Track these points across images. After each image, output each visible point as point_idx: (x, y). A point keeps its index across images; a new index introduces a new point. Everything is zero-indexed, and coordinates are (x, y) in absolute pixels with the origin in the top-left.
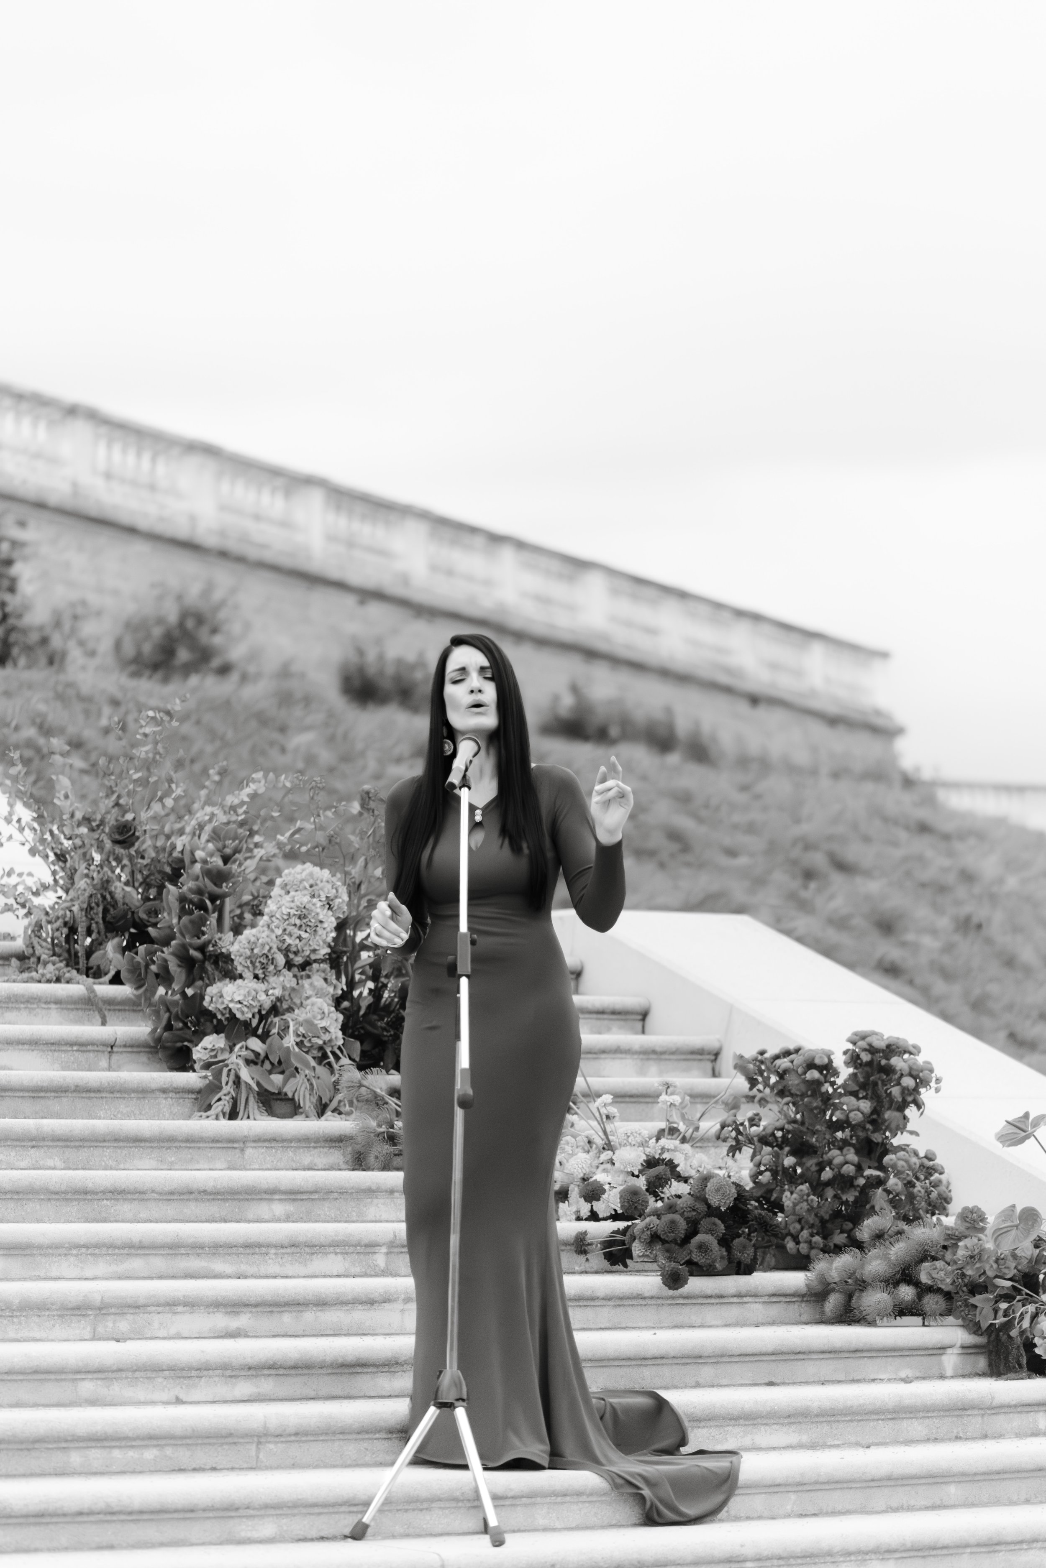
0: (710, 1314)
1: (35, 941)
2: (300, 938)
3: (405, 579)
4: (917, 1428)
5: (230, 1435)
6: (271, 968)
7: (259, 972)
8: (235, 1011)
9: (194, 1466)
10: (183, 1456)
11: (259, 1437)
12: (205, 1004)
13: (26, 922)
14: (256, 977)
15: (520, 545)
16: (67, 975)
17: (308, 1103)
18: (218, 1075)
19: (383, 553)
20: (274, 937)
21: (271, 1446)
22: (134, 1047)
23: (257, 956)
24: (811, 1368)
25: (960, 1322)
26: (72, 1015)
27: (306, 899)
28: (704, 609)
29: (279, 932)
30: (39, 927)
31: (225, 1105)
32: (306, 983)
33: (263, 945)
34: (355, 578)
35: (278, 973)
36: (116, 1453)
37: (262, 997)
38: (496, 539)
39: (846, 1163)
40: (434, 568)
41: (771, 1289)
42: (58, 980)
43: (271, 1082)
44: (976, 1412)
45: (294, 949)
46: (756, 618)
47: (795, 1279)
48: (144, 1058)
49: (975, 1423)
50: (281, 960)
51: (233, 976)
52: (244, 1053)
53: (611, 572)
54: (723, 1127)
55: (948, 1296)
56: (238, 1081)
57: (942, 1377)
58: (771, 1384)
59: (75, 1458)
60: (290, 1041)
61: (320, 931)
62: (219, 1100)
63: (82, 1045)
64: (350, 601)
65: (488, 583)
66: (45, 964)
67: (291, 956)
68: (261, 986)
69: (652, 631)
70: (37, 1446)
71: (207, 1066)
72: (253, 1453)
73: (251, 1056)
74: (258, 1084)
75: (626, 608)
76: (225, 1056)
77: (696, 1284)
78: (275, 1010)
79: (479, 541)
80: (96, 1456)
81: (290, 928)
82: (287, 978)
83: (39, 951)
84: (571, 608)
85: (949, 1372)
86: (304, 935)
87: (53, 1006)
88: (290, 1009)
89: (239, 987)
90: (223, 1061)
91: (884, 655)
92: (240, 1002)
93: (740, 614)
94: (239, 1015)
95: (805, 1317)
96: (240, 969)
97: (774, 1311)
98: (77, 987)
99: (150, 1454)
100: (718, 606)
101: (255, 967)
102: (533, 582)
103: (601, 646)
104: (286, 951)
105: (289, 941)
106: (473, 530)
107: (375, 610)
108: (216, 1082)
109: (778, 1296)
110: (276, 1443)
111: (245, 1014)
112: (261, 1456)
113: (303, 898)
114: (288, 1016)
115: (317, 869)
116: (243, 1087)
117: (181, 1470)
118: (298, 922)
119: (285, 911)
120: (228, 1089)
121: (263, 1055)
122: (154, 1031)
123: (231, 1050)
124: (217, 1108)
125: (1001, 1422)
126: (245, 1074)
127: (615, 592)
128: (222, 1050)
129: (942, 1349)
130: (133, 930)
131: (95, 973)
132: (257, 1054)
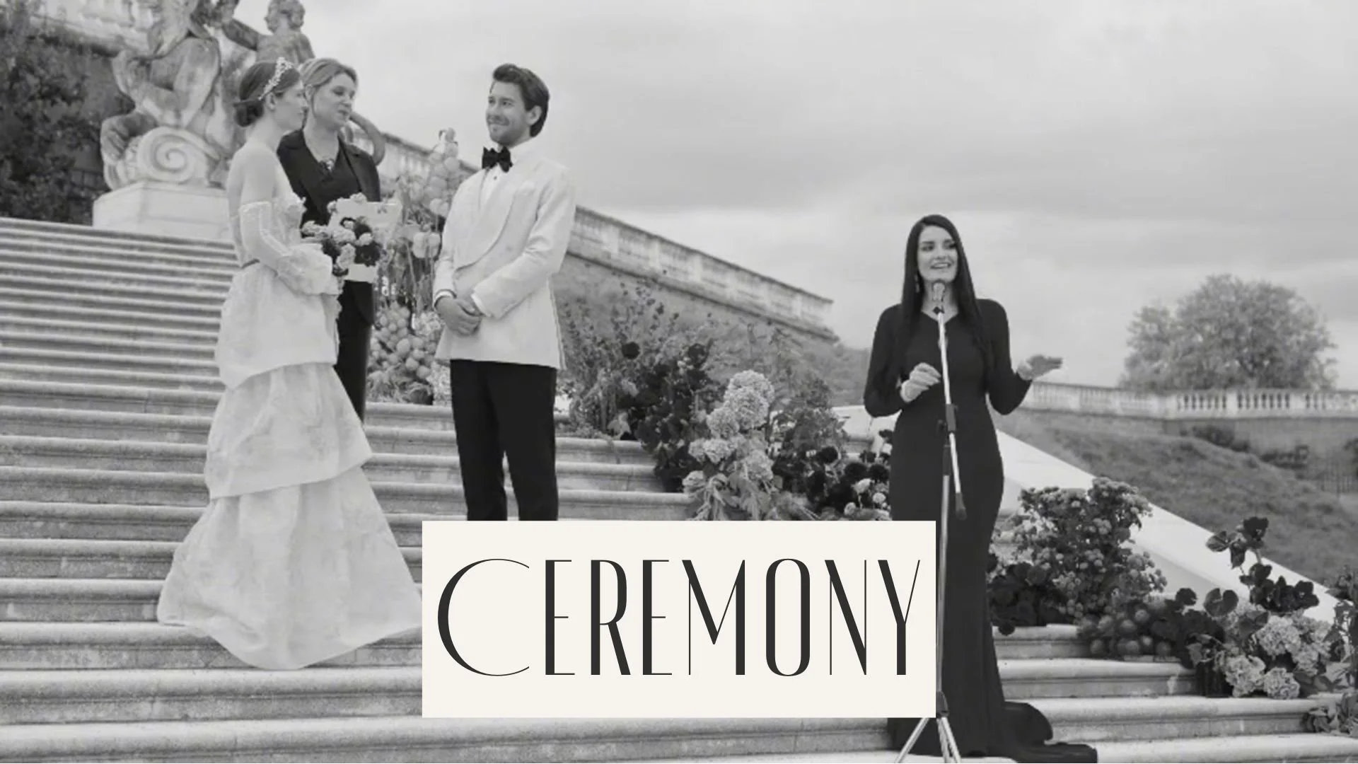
0: (1022, 651)
1: (576, 413)
2: (748, 414)
3: (608, 255)
4: (1172, 729)
5: (781, 730)
6: (732, 432)
7: (725, 434)
8: (710, 457)
9: (756, 751)
10: (749, 744)
11: (797, 731)
12: (690, 452)
13: (570, 401)
14: (722, 436)
15: (663, 241)
16: (596, 434)
17: (756, 513)
18: (701, 495)
19: (597, 242)
20: (733, 413)
21: (803, 737)
22: (642, 478)
23: (724, 425)
24: (1094, 687)
25: (1179, 660)
26: (600, 458)
27: (752, 391)
28: (747, 276)
29: (737, 410)
30: (578, 404)
31: (705, 513)
32: (750, 441)
33: (727, 418)
34: (585, 253)
35: (735, 435)
36: (710, 743)
37: (727, 449)
38: (651, 237)
39: (1097, 559)
40: (621, 250)
41: (1057, 636)
42: (590, 437)
43: (732, 501)
44: (1206, 719)
45: (745, 420)
46: (771, 281)
47: (1070, 630)
48: (647, 485)
49: (1205, 727)
50: (738, 427)
51: (709, 437)
52: (716, 483)
53: (704, 256)
54: (1016, 535)
55: (1172, 644)
56: (712, 499)
57: (1167, 694)
58: (1073, 697)
59: (685, 747)
60: (744, 475)
61: (761, 410)
62: (702, 510)
63: (612, 475)
64: (582, 264)
65: (647, 259)
66: (582, 427)
67: (743, 424)
68: (725, 443)
69: (723, 286)
70: (662, 738)
71: (693, 490)
72: (792, 742)
73: (720, 485)
74: (724, 500)
75: (709, 274)
76: (703, 484)
77: (1019, 632)
78: (733, 457)
79: (643, 238)
80: (697, 745)
81: (744, 408)
82: (741, 438)
83: (579, 419)
84: (686, 273)
85: (1171, 691)
86: (751, 412)
87: (588, 452)
88: (742, 457)
89: (713, 443)
90: (702, 487)
91: (830, 302)
92: (713, 452)
93: (764, 279)
94: (712, 460)
95: (1074, 654)
96: (713, 432)
97: (1058, 649)
98: (602, 441)
99: (730, 743)
100: (754, 275)
101: (722, 430)
102: (667, 260)
103: (700, 292)
104: (740, 422)
105: (743, 415)
106: (640, 232)
107: (595, 271)
108: (700, 500)
109: (1062, 640)
110: (807, 736)
111: (715, 459)
112: (798, 744)
113: (750, 390)
114: (742, 461)
115: (756, 374)
116: (716, 503)
117: (750, 754)
118: (748, 404)
119: (740, 397)
120: (707, 503)
121: (726, 483)
122: (657, 468)
123: (707, 481)
124: (701, 515)
125: (1219, 726)
126: (717, 495)
127: (705, 266)
128: (702, 480)
129: (1167, 677)
130: (633, 408)
131: (612, 433)
132: (723, 483)
